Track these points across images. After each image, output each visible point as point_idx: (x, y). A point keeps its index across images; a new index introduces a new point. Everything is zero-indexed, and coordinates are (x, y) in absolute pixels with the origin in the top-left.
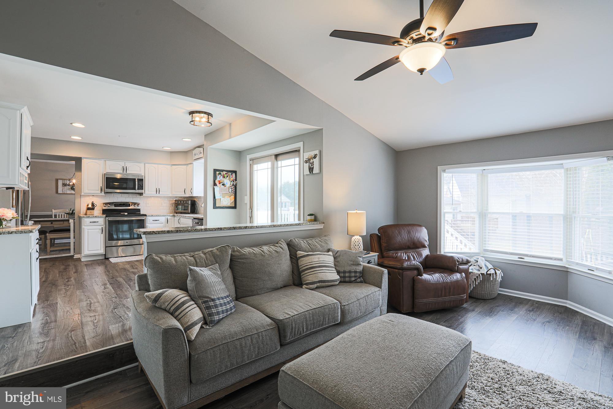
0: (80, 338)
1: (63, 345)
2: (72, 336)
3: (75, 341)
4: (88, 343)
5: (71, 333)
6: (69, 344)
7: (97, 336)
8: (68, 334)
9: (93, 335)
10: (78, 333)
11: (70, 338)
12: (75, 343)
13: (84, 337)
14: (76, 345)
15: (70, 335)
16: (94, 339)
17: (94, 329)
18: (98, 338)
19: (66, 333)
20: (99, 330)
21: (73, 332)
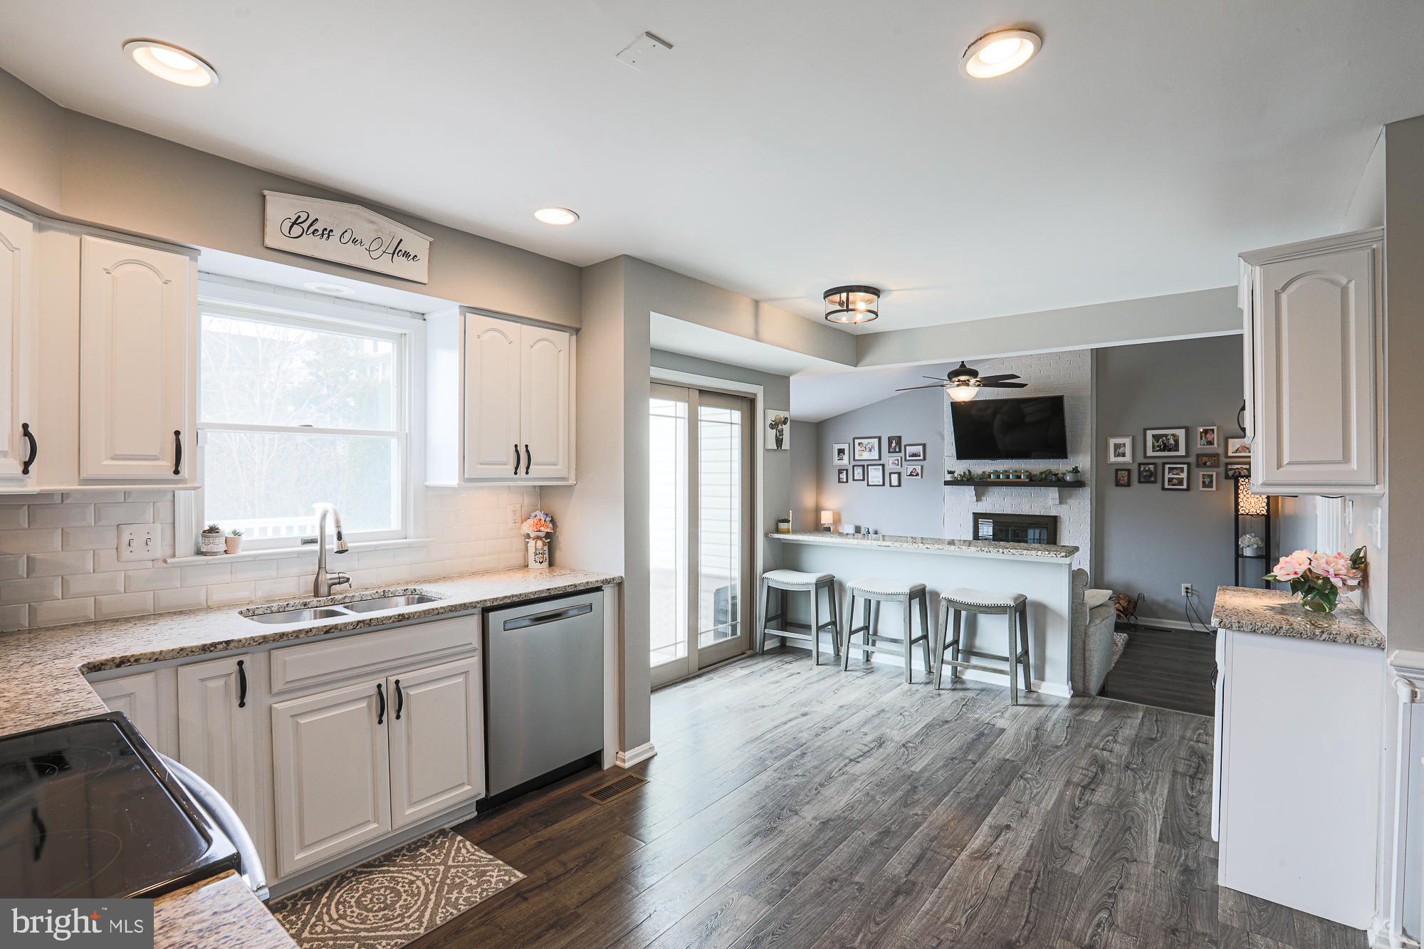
0: (1147, 723)
1: (1172, 726)
2: (1156, 732)
3: (1155, 723)
4: (1141, 715)
5: (1156, 738)
6: (1164, 723)
7: (1125, 717)
8: (1161, 737)
9: (1129, 721)
10: (1146, 732)
11: (1160, 730)
12: (1156, 721)
13: (1142, 723)
14: (1157, 718)
15: (1159, 735)
16: (1130, 715)
17: (1121, 727)
18: (1125, 715)
19: (1164, 740)
20: (1116, 722)
21: (1154, 737)
